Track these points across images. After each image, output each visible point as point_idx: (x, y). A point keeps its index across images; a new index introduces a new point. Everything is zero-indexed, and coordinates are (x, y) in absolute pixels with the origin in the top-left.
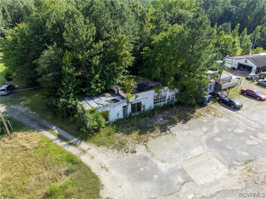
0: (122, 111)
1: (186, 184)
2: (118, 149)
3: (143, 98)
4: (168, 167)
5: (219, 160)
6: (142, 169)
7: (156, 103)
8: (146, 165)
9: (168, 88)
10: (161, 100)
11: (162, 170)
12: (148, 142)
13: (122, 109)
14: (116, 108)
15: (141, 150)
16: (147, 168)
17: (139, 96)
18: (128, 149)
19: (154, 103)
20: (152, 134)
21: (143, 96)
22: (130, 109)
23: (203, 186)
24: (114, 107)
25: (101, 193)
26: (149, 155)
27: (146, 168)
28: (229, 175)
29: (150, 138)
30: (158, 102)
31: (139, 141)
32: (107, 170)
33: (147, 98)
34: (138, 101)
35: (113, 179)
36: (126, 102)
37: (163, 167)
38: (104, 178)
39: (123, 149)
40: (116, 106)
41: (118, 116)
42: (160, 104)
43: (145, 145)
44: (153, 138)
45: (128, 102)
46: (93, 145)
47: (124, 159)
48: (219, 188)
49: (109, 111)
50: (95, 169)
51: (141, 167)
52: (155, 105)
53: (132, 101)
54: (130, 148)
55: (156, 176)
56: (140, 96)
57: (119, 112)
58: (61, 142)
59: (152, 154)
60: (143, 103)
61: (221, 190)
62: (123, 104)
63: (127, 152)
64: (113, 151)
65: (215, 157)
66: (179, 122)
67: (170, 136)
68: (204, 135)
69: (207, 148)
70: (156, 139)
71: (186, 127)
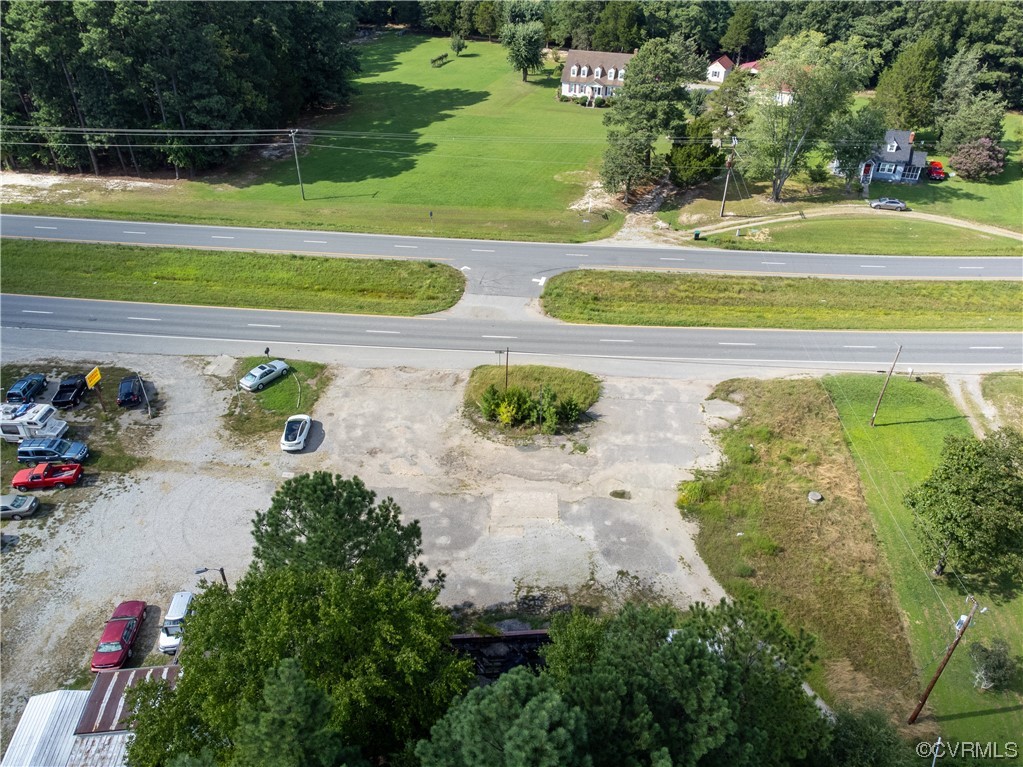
2: (651, 591)
4: (579, 528)
5: (489, 511)
6: (623, 540)
8: (614, 543)
11: (592, 528)
12: (583, 582)
15: (607, 573)
16: (613, 538)
18: (632, 585)
20: (563, 599)
25: (697, 531)
26: (599, 559)
27: (616, 539)
29: (572, 592)
31: (601, 592)
32: (682, 559)
35: (675, 543)
37: (588, 531)
38: (690, 550)
39: (640, 588)
43: (593, 579)
44: (566, 589)
47: (645, 568)
48: (535, 484)
50: (703, 570)
51: (623, 543)
54: (625, 585)
55: (608, 523)
59: (590, 558)
63: (636, 578)
64: (662, 590)
65: (489, 517)
66: (474, 613)
67: (528, 581)
68: (457, 559)
69: (486, 533)
70: (561, 585)
71: (472, 591)
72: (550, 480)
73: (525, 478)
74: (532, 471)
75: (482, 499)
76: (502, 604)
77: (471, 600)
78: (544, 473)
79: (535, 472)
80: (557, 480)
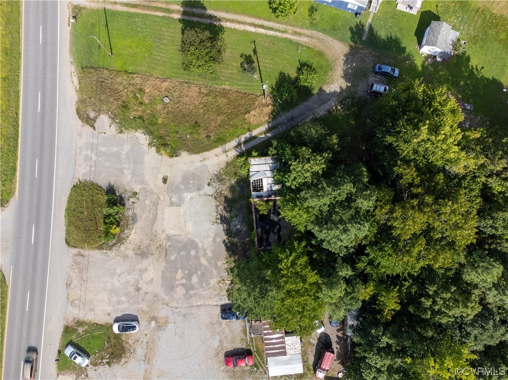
1: (170, 201)
2: (217, 175)
4: (186, 199)
5: (176, 235)
6: (192, 182)
8: (193, 186)
11: (185, 194)
12: (214, 199)
15: (210, 190)
16: (191, 186)
18: (214, 182)
20: (221, 207)
23: (164, 209)
25: (186, 152)
26: (201, 192)
28: (164, 231)
29: (218, 203)
31: (218, 193)
32: (201, 161)
35: (193, 162)
37: (187, 196)
38: (196, 158)
39: (216, 179)
43: (212, 196)
44: (217, 206)
46: (231, 159)
47: (206, 176)
48: (159, 216)
50: (206, 154)
51: (194, 182)
54: (214, 184)
55: (183, 187)
58: (245, 138)
59: (201, 196)
61: (157, 217)
63: (211, 180)
64: (216, 171)
65: (180, 235)
66: (228, 239)
67: (214, 219)
68: (203, 247)
69: (189, 236)
70: (215, 207)
71: (218, 240)
72: (157, 209)
73: (155, 220)
74: (150, 217)
75: (168, 238)
76: (224, 230)
77: (222, 240)
78: (152, 212)
79: (151, 216)
80: (156, 206)
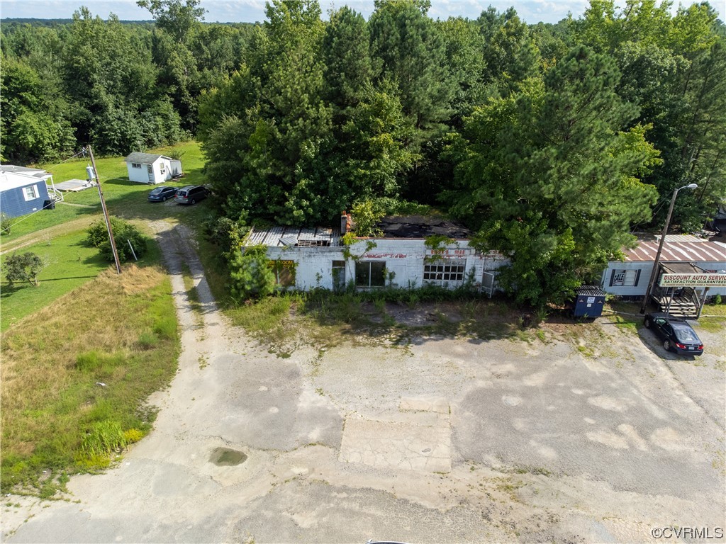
0: (331, 272)
1: (318, 447)
2: (261, 341)
3: (389, 252)
4: (320, 404)
5: (454, 437)
6: (263, 389)
7: (433, 277)
8: (278, 385)
9: (469, 245)
10: (450, 273)
11: (300, 405)
12: (333, 350)
13: (331, 267)
14: (313, 259)
16: (276, 391)
17: (378, 245)
18: (280, 346)
19: (426, 276)
20: (360, 338)
21: (390, 248)
22: (354, 272)
23: (347, 466)
24: (310, 256)
25: (153, 395)
26: (306, 371)
27: (274, 389)
28: (438, 473)
29: (350, 343)
30: (440, 277)
31: (317, 341)
32: (202, 367)
33: (401, 256)
34: (374, 256)
35: (197, 383)
36: (342, 253)
37: (308, 402)
38: (184, 376)
39: (272, 344)
40: (314, 256)
41: (318, 280)
42: (447, 285)
43: (321, 352)
44: (354, 345)
45: (346, 254)
46: (227, 319)
47: (254, 360)
49: (295, 262)
50: (186, 358)
52: (429, 281)
53: (359, 254)
54: (287, 346)
55: (274, 410)
56: (382, 247)
57: (322, 272)
58: (184, 300)
59: (317, 370)
60: (390, 267)
61: (377, 489)
62: (332, 254)
63: (271, 352)
64: (249, 341)
65: (452, 428)
69: (454, 405)
70: (359, 348)
72: (344, 489)
73: (393, 496)
74: (379, 513)
75: (471, 460)
78: (355, 507)
79: (372, 510)
80: (330, 488)
